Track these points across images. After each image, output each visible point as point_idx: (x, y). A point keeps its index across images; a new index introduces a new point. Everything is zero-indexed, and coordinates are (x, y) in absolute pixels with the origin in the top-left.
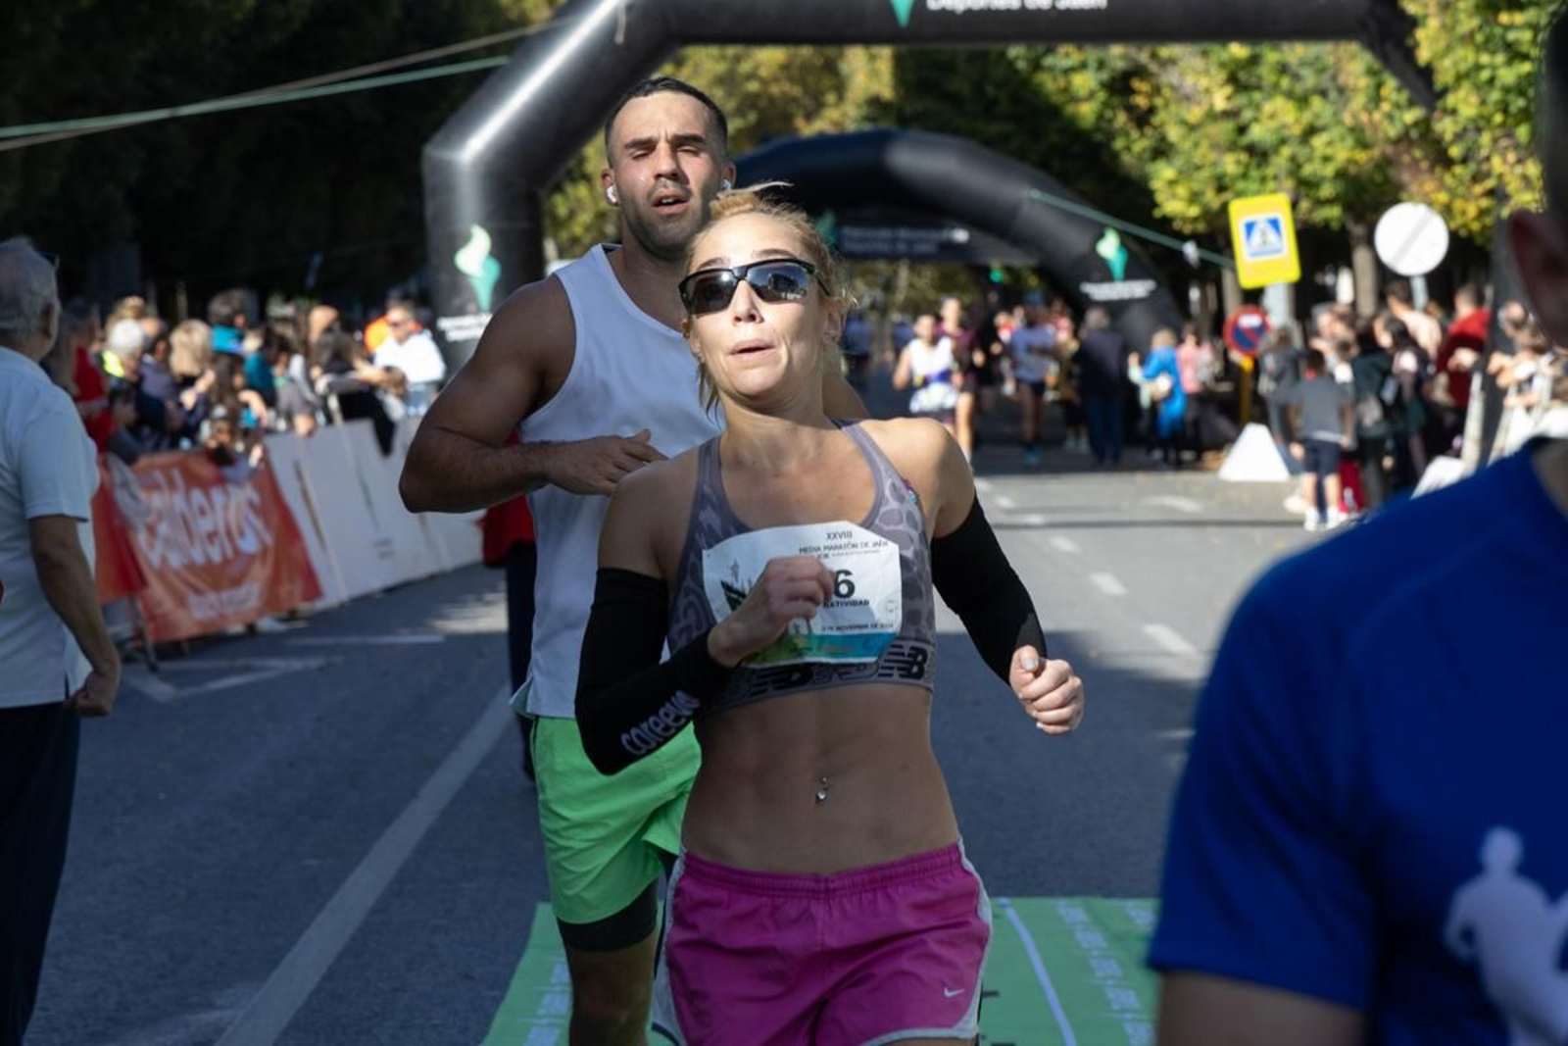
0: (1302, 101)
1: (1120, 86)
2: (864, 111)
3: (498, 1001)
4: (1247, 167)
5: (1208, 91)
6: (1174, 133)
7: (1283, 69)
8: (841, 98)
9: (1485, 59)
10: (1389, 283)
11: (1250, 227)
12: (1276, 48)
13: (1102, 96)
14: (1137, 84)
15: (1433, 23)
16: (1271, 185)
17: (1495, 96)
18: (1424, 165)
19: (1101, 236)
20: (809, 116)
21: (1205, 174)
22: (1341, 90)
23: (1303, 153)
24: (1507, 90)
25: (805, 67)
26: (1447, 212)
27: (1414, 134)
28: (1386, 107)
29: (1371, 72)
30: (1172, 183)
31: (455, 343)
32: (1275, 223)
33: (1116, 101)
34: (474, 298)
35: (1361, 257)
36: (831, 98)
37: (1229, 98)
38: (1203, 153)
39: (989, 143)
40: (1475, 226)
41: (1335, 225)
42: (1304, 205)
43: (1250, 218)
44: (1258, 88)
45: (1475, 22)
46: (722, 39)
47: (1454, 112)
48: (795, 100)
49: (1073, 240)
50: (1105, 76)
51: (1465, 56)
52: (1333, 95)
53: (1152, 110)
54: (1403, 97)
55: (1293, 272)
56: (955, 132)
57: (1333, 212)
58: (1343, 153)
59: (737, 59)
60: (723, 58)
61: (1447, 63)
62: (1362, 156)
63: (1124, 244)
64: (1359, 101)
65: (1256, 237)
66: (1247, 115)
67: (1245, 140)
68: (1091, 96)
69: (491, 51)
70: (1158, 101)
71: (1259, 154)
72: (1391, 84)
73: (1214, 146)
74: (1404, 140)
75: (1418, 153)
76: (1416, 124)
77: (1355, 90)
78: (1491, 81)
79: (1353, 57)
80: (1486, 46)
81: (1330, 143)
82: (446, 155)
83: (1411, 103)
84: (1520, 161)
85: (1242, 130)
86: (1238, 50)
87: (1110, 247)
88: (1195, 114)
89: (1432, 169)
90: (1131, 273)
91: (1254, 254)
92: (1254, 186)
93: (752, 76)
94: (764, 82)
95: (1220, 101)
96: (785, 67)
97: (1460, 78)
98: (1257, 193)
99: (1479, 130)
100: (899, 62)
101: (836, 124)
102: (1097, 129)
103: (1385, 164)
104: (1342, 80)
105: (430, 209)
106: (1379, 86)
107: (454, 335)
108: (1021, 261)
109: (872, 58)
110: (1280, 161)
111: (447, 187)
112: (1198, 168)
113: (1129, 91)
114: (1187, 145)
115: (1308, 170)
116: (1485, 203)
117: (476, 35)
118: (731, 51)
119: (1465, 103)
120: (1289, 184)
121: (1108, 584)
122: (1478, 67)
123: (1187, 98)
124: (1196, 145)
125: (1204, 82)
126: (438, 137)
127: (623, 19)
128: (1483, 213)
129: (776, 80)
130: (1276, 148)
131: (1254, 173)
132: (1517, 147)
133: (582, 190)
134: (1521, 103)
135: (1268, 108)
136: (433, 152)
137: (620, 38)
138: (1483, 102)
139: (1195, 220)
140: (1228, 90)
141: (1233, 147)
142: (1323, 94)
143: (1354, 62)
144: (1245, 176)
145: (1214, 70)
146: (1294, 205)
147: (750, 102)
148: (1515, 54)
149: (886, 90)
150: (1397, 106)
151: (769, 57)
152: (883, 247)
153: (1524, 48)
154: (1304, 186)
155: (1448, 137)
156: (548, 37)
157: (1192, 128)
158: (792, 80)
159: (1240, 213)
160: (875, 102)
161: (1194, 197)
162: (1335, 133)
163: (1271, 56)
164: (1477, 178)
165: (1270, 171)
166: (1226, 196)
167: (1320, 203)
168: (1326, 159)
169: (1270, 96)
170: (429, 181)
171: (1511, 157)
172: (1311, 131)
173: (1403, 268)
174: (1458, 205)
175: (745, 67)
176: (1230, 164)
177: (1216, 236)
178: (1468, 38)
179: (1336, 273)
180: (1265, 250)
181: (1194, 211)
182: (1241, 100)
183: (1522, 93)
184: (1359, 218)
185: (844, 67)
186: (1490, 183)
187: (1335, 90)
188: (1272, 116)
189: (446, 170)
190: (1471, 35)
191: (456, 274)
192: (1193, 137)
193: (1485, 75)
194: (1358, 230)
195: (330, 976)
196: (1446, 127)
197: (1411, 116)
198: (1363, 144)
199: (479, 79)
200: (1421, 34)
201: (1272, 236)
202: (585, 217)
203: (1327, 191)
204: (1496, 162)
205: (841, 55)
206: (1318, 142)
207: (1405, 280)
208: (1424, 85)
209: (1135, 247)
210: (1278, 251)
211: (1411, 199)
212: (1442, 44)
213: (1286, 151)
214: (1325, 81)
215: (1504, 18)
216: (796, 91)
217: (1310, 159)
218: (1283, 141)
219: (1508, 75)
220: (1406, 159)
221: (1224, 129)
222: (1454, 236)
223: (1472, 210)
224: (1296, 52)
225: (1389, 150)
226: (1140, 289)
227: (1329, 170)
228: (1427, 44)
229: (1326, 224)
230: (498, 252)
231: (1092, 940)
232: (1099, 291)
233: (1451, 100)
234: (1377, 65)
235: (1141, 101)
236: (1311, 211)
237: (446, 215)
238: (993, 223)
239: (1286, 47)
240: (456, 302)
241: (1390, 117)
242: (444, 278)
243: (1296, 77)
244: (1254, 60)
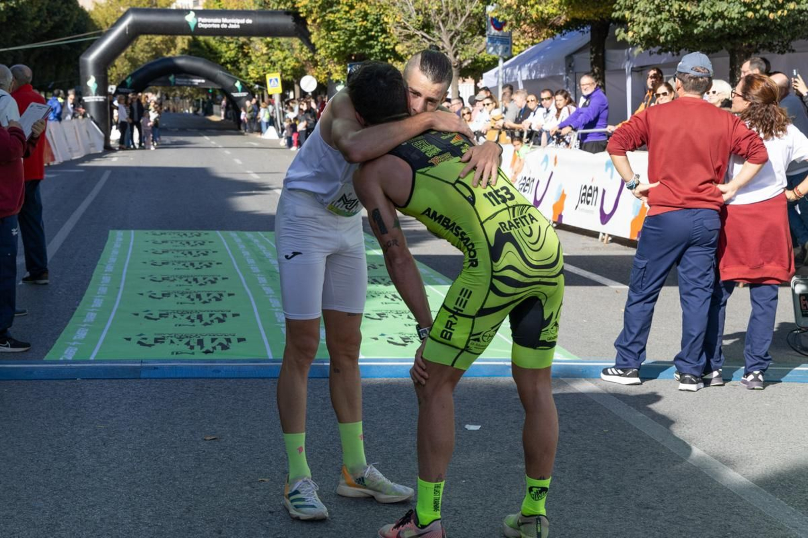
0: (282, 51)
1: (241, 47)
2: (181, 51)
3: (102, 252)
4: (270, 66)
5: (261, 48)
6: (253, 58)
7: (279, 43)
8: (175, 48)
9: (327, 42)
10: (304, 94)
11: (271, 80)
12: (277, 39)
13: (237, 49)
14: (245, 47)
15: (315, 34)
16: (276, 71)
17: (329, 51)
18: (312, 67)
19: (236, 82)
20: (167, 53)
21: (260, 68)
22: (293, 49)
23: (283, 63)
24: (332, 49)
25: (167, 41)
26: (317, 77)
27: (310, 59)
28: (304, 53)
29: (300, 45)
30: (253, 70)
31: (87, 103)
32: (276, 80)
33: (240, 50)
34: (91, 93)
35: (296, 87)
36: (173, 49)
37: (267, 50)
38: (261, 63)
39: (210, 60)
40: (323, 81)
41: (290, 80)
42: (284, 75)
43: (271, 78)
44: (273, 48)
45: (325, 34)
46: (147, 33)
47: (320, 54)
48: (163, 49)
49: (229, 82)
50: (237, 46)
51: (323, 41)
52: (291, 50)
53: (248, 52)
54: (308, 51)
55: (280, 91)
56: (203, 57)
57: (290, 78)
58: (293, 64)
59: (151, 39)
60: (147, 39)
61: (319, 43)
62: (297, 64)
63: (241, 84)
64: (297, 51)
65: (272, 83)
66: (271, 54)
67: (270, 60)
68: (234, 49)
69: (94, 35)
70: (250, 51)
71: (274, 64)
72: (305, 47)
73: (262, 61)
74: (308, 60)
75: (311, 64)
76: (310, 57)
77: (296, 49)
78: (329, 47)
79: (296, 41)
80: (327, 39)
81: (290, 61)
82: (85, 59)
83: (310, 52)
84: (335, 66)
85: (270, 58)
86: (269, 39)
87: (238, 84)
88: (259, 54)
89: (314, 68)
90: (243, 91)
91: (272, 87)
92: (272, 71)
93: (154, 43)
94: (156, 45)
95: (265, 50)
96: (162, 41)
97: (321, 46)
98: (272, 73)
99: (325, 59)
100: (189, 40)
101: (174, 55)
102: (235, 57)
103: (303, 66)
104: (293, 46)
105: (81, 71)
106: (302, 48)
107: (86, 101)
108: (217, 87)
109: (183, 39)
110: (278, 66)
111: (85, 66)
112: (259, 66)
113: (243, 48)
114: (256, 61)
115: (284, 68)
116: (326, 76)
117: (90, 31)
118: (149, 37)
119: (322, 52)
120: (280, 70)
121: (238, 161)
122: (325, 44)
123: (257, 50)
124: (258, 61)
125: (261, 46)
126: (83, 54)
127: (127, 29)
128: (326, 78)
129: (160, 44)
130: (277, 62)
131: (272, 68)
132: (334, 63)
133: (114, 69)
134: (335, 52)
135: (276, 53)
136: (82, 58)
137: (127, 33)
138: (326, 52)
139: (257, 78)
140: (266, 48)
141: (267, 61)
142: (289, 50)
143: (296, 42)
144: (270, 68)
145: (263, 44)
146: (281, 76)
147: (155, 49)
148: (334, 41)
149: (186, 48)
150: (306, 53)
151: (158, 39)
152: (185, 83)
153: (336, 40)
154: (284, 71)
155: (318, 60)
156: (109, 32)
157: (257, 57)
158: (163, 44)
159: (269, 77)
160: (183, 49)
161: (258, 73)
162: (291, 59)
163: (276, 41)
164: (324, 70)
165: (276, 67)
166: (265, 73)
167: (287, 75)
168: (289, 65)
169: (276, 50)
170: (81, 65)
171: (333, 65)
172: (285, 58)
173: (306, 90)
174: (320, 76)
175: (153, 41)
176: (267, 66)
177: (262, 83)
178: (323, 38)
179: (289, 92)
180: (274, 86)
181: (258, 76)
182: (270, 51)
183: (335, 50)
184: (296, 79)
185: (176, 41)
186: (327, 71)
187: (291, 49)
188: (276, 55)
189: (85, 63)
190: (324, 37)
191: (87, 86)
192: (258, 59)
193: (327, 46)
194: (295, 81)
195: (63, 245)
196: (317, 58)
197: (309, 55)
198: (298, 61)
199: (92, 42)
200: (312, 36)
201: (276, 83)
202: (114, 75)
203: (289, 73)
204: (329, 66)
205: (175, 38)
206: (287, 61)
207: (306, 93)
208: (313, 48)
209: (244, 84)
210: (277, 86)
211: (309, 74)
212: (317, 38)
213: (280, 63)
214: (289, 47)
215: (332, 33)
216: (164, 47)
217: (285, 65)
218: (280, 60)
219: (333, 46)
220: (308, 65)
221: (266, 57)
222: (318, 83)
223: (323, 77)
224: (283, 40)
225: (304, 63)
226: (245, 94)
227: (289, 68)
228: (313, 39)
229: (288, 80)
230: (97, 82)
231: (238, 240)
232: (235, 95)
233: (319, 51)
234: (302, 43)
235: (246, 51)
236: (285, 77)
237: (85, 73)
238: (209, 78)
239: (280, 38)
240: (87, 93)
241: (304, 55)
242: (84, 87)
243: (282, 46)
244: (272, 42)
